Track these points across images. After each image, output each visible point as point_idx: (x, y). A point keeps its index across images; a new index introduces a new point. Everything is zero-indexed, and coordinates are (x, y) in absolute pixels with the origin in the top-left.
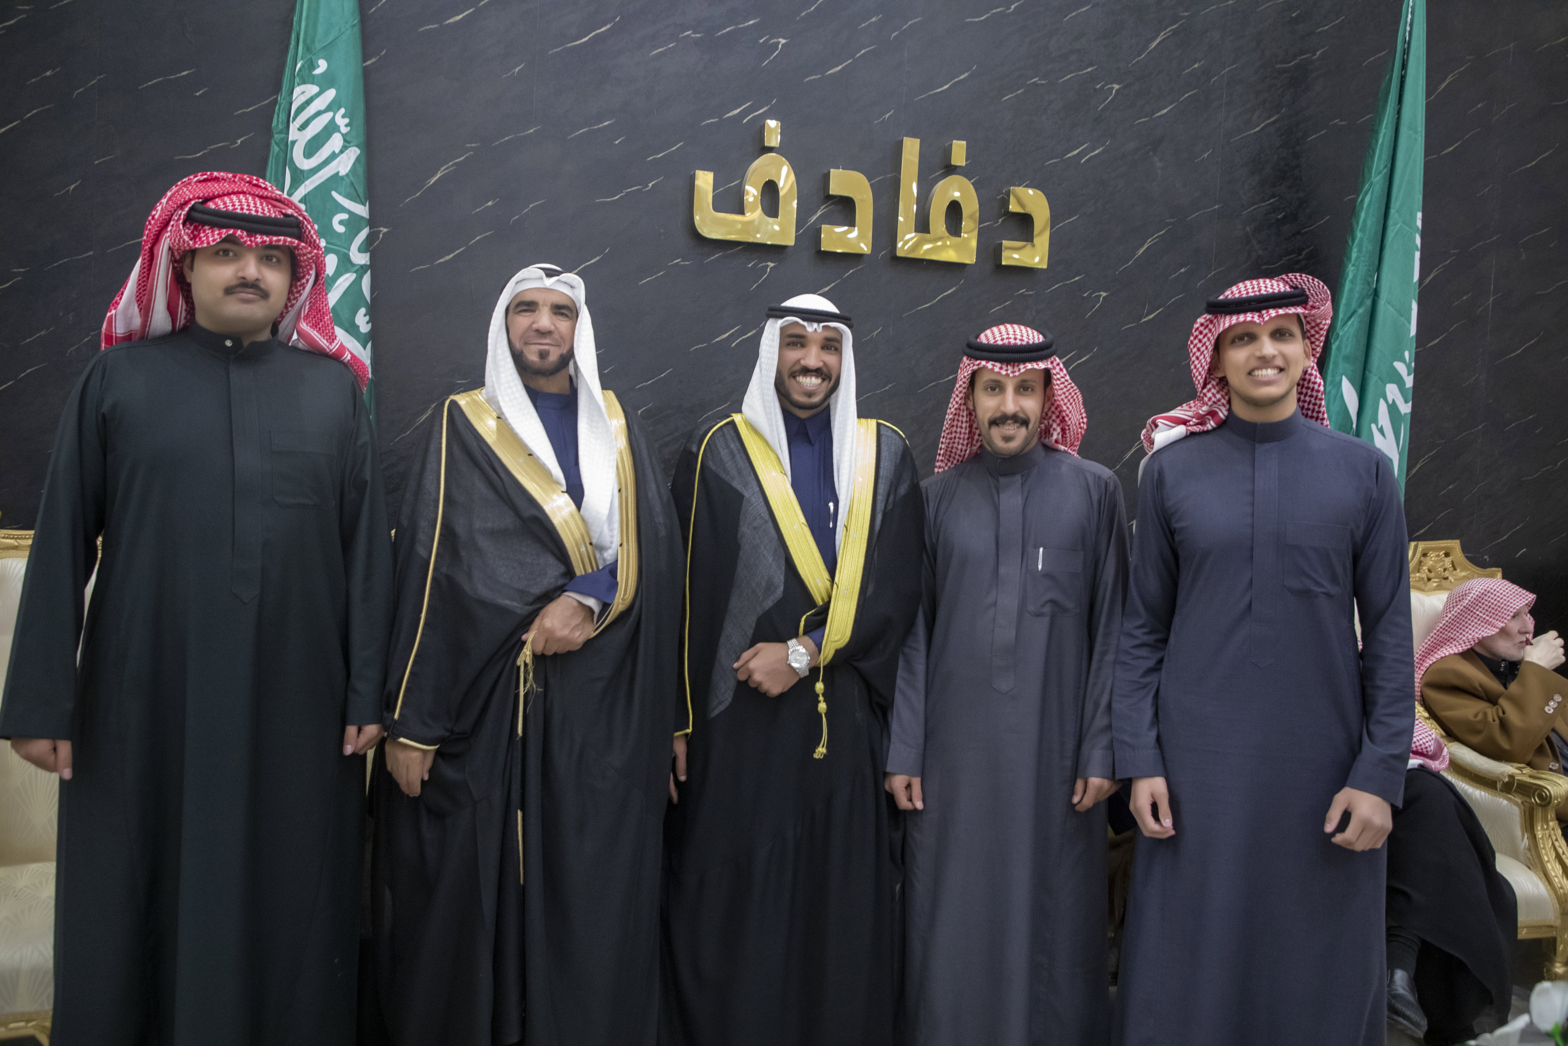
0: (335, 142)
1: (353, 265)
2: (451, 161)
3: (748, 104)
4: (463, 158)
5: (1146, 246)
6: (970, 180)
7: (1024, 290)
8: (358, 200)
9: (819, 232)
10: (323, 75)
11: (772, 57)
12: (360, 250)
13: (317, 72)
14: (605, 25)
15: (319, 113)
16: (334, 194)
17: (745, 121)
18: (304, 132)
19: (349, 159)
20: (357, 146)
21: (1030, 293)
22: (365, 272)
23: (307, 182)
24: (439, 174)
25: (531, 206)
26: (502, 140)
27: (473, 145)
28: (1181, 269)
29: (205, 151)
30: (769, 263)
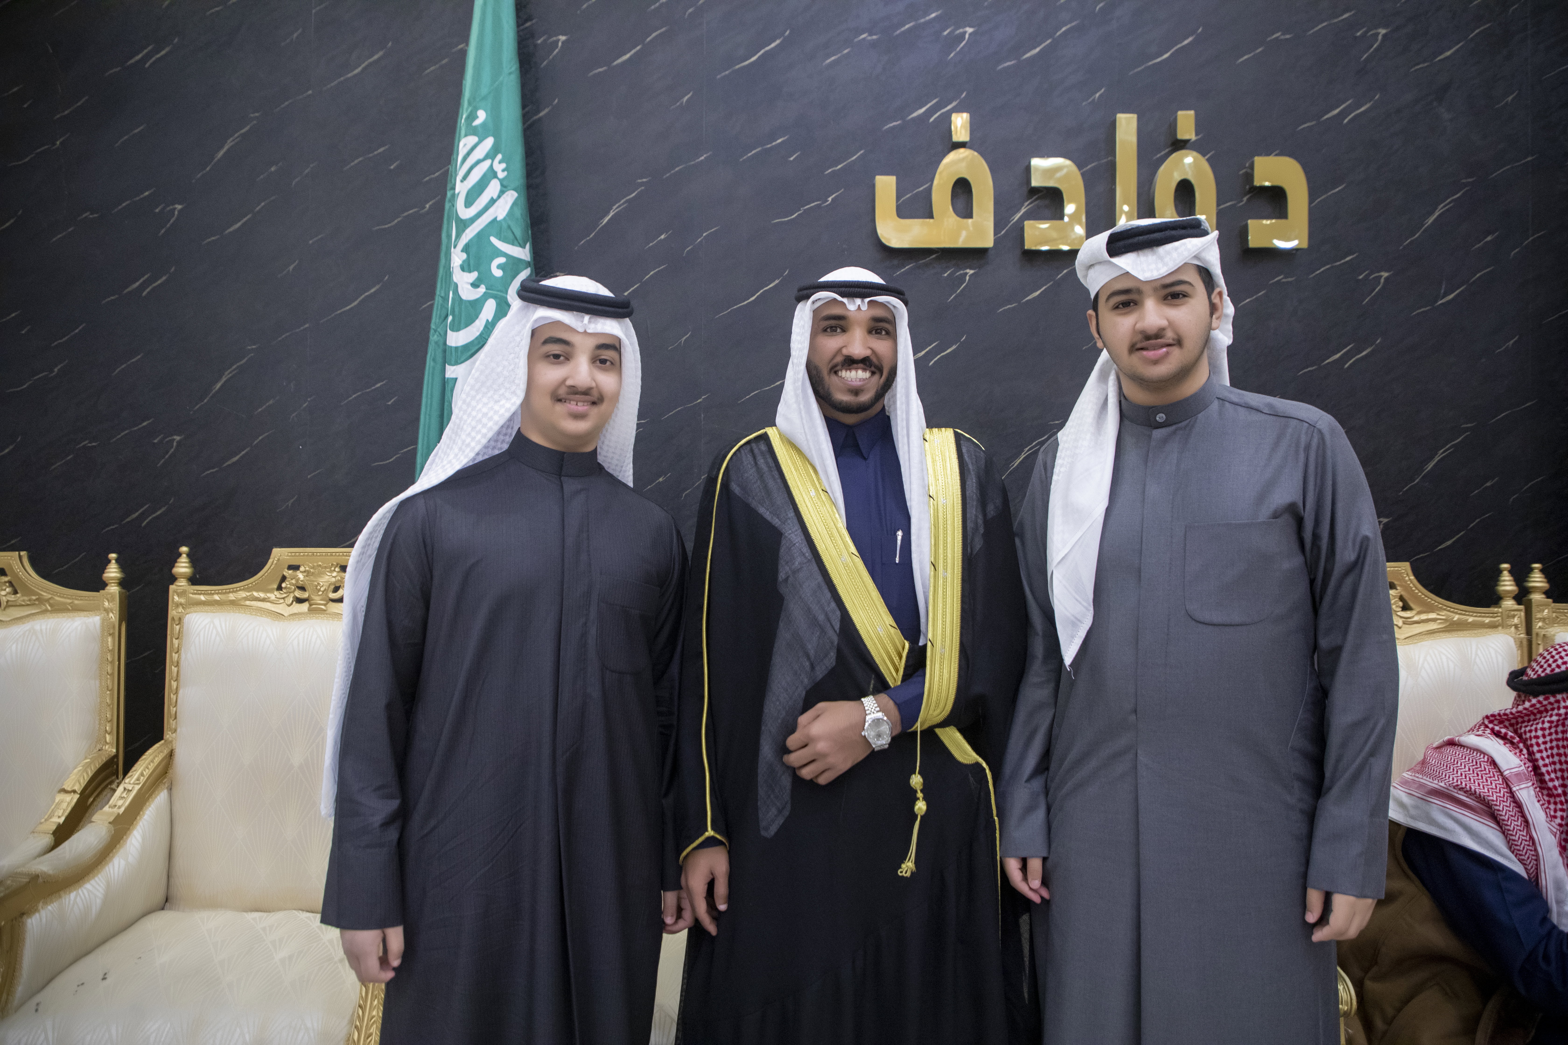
0: (493, 188)
2: (623, 199)
3: (934, 101)
4: (634, 195)
5: (1437, 214)
6: (1204, 155)
7: (1281, 277)
8: (516, 242)
9: (1022, 229)
10: (484, 124)
11: (958, 49)
13: (477, 122)
14: (774, 41)
15: (478, 162)
16: (493, 240)
17: (932, 120)
18: (465, 182)
19: (506, 202)
20: (515, 190)
21: (1290, 279)
23: (467, 231)
24: (611, 214)
25: (704, 235)
26: (672, 172)
27: (644, 180)
28: (1486, 238)
29: (399, 219)
30: (968, 271)
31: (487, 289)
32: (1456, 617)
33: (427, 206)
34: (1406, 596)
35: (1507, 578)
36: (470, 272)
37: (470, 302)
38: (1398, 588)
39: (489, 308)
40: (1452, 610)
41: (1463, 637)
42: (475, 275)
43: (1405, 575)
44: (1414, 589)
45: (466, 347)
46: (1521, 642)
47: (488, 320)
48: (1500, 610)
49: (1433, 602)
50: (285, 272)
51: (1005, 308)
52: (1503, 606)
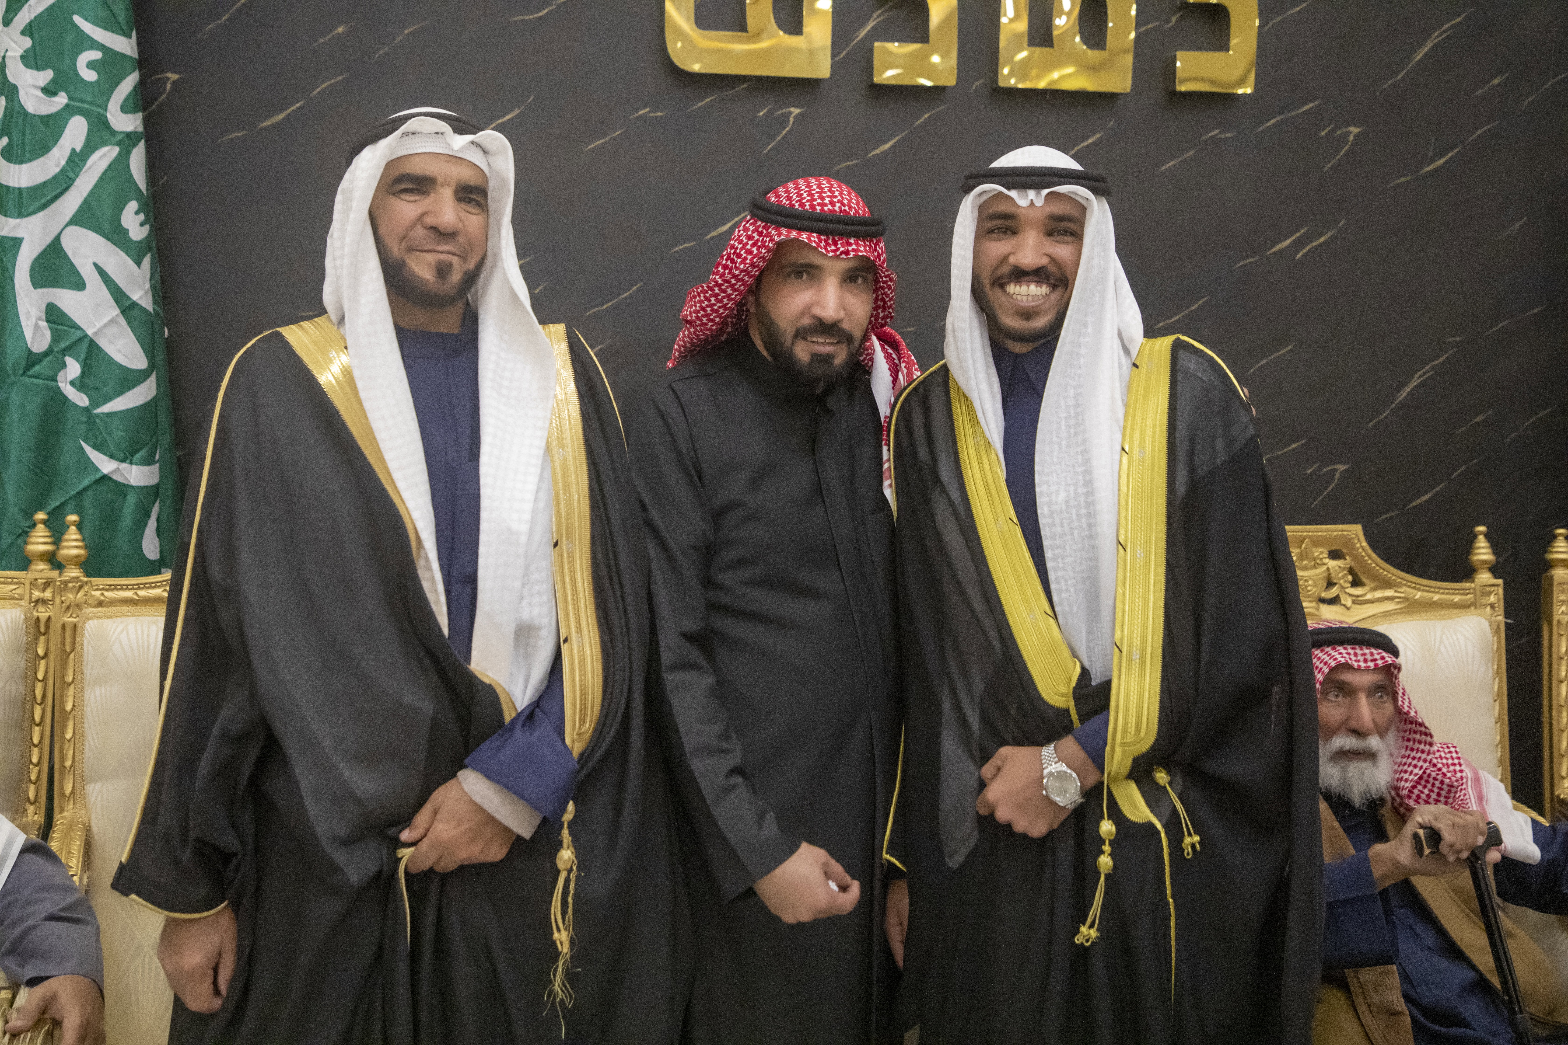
1: (114, 133)
5: (1428, 46)
7: (1216, 132)
8: (117, 28)
9: (870, 53)
12: (124, 109)
16: (78, 19)
21: (1228, 135)
22: (135, 144)
23: (32, 2)
25: (407, 31)
28: (1491, 80)
30: (792, 109)
31: (70, 98)
32: (1419, 595)
34: (1357, 569)
35: (1483, 545)
36: (38, 69)
37: (39, 117)
38: (1347, 558)
39: (76, 131)
40: (1413, 585)
41: (1426, 619)
42: (47, 75)
43: (1356, 541)
44: (1366, 558)
45: (37, 190)
46: (1498, 626)
47: (73, 150)
48: (1473, 585)
49: (1390, 575)
51: (844, 165)
52: (1476, 580)
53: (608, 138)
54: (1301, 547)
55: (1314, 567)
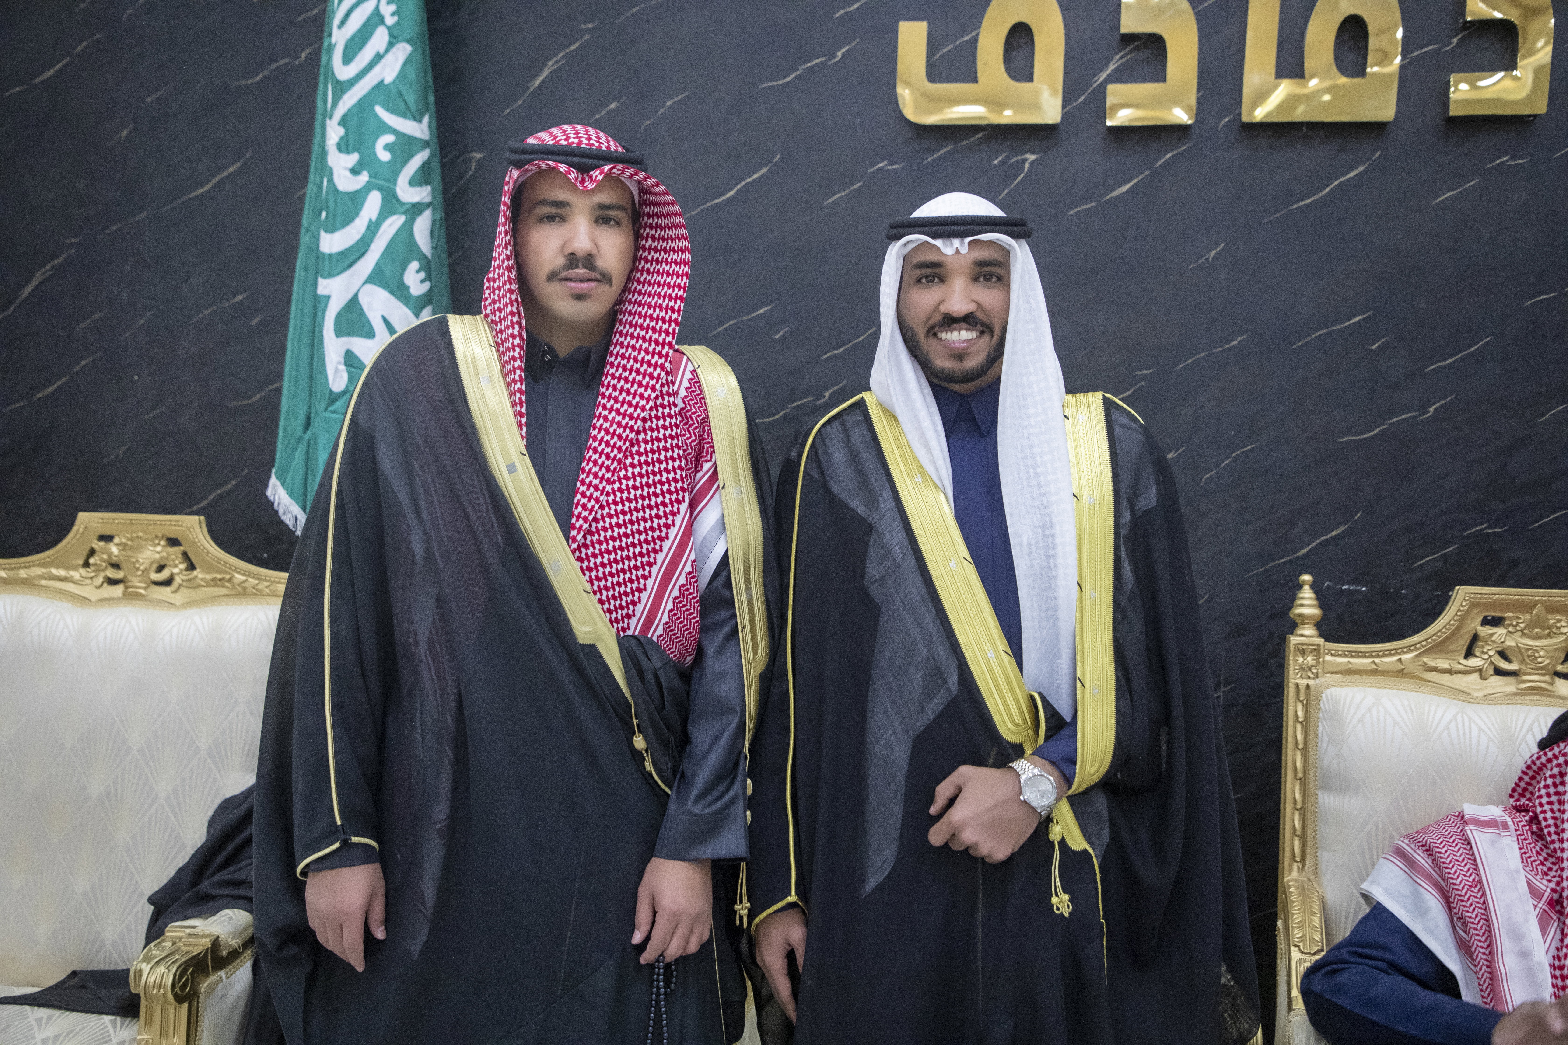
0: (380, 39)
1: (401, 204)
2: (561, 50)
4: (575, 46)
7: (1504, 158)
8: (409, 115)
12: (412, 183)
15: (360, 2)
16: (379, 110)
18: (344, 29)
19: (397, 59)
20: (408, 41)
21: (1519, 161)
22: (420, 212)
23: (346, 97)
24: (546, 72)
25: (669, 103)
26: (628, 14)
27: (590, 26)
29: (266, 73)
30: (1028, 155)
31: (370, 177)
33: (303, 55)
36: (348, 152)
37: (348, 193)
39: (373, 203)
42: (355, 157)
45: (343, 254)
47: (371, 220)
50: (114, 141)
51: (1079, 209)
53: (847, 191)
54: (1532, 613)
55: (1549, 636)
